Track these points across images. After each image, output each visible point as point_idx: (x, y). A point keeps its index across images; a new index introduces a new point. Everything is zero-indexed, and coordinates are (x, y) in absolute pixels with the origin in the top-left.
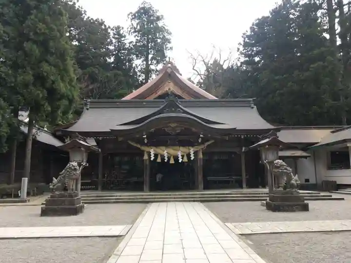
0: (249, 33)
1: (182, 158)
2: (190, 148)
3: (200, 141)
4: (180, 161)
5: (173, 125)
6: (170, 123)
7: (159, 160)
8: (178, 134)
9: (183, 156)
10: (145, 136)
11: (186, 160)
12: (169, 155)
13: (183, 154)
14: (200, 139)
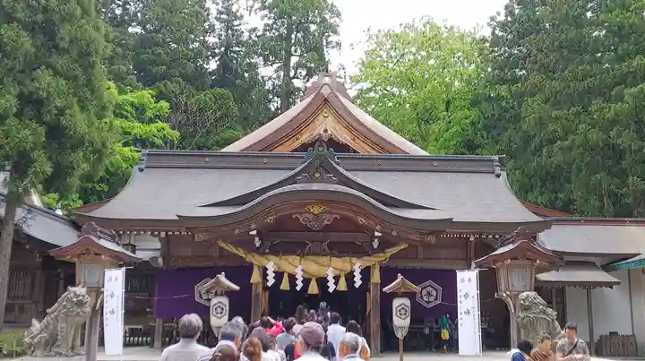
0: (502, 18)
1: (336, 284)
2: (354, 260)
3: (376, 244)
4: (331, 290)
5: (316, 210)
6: (310, 204)
7: (285, 285)
8: (327, 229)
9: (337, 279)
10: (254, 232)
11: (343, 286)
12: (307, 276)
13: (337, 272)
14: (376, 240)
